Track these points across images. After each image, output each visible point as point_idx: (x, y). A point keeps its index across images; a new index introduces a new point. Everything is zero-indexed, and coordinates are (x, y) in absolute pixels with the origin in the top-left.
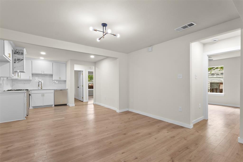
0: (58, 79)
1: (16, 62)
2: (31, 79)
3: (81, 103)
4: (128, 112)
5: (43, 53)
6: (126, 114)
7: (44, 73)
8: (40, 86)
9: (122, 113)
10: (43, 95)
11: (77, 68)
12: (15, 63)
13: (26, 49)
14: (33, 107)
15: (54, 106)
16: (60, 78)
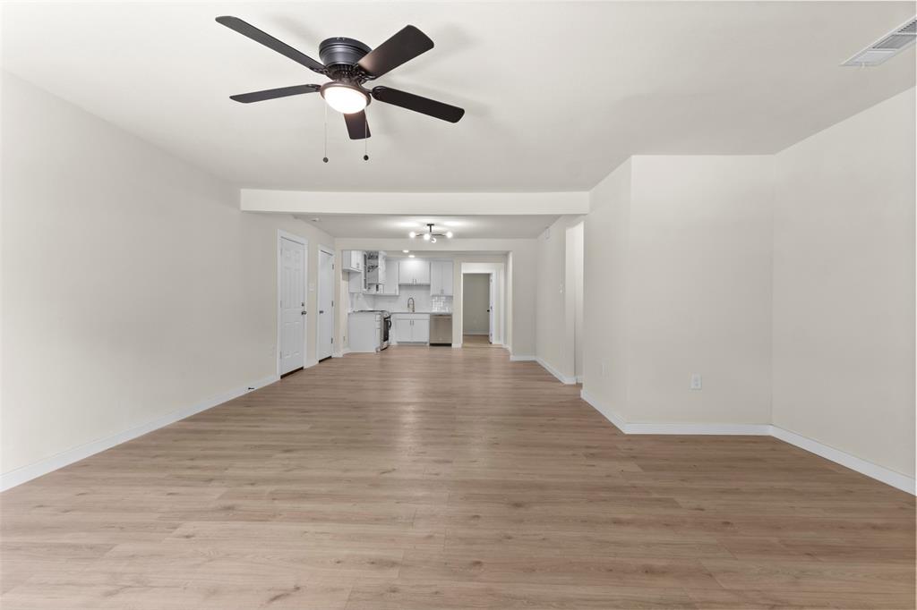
0: (439, 293)
1: (371, 270)
2: (398, 294)
3: (488, 346)
4: (534, 364)
7: (417, 282)
8: (411, 306)
10: (412, 323)
12: (369, 272)
14: (399, 342)
15: (428, 344)
16: (442, 291)
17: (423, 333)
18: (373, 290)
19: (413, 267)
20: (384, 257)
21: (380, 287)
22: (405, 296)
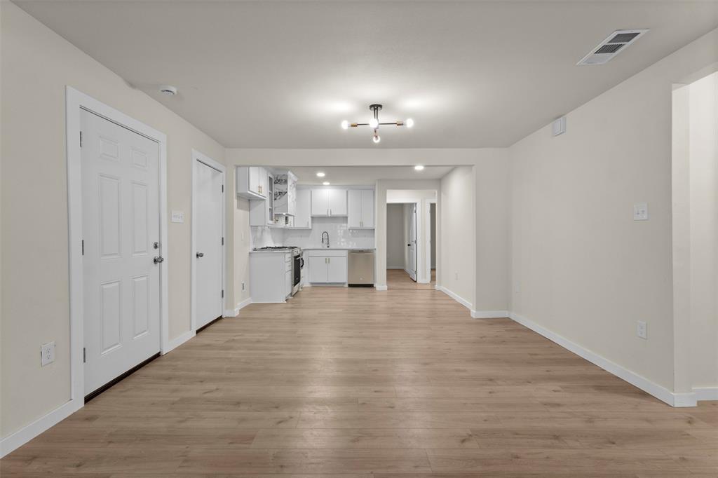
0: (358, 226)
1: (278, 198)
2: (310, 228)
3: (412, 285)
4: (507, 322)
5: (321, 175)
6: (491, 324)
7: (333, 214)
8: (325, 241)
9: (482, 321)
10: (328, 261)
11: (397, 197)
12: (275, 199)
13: (292, 172)
14: (312, 283)
15: (347, 286)
16: (361, 224)
17: (340, 273)
18: (282, 223)
19: (328, 196)
20: (294, 182)
21: (290, 219)
22: (319, 229)
